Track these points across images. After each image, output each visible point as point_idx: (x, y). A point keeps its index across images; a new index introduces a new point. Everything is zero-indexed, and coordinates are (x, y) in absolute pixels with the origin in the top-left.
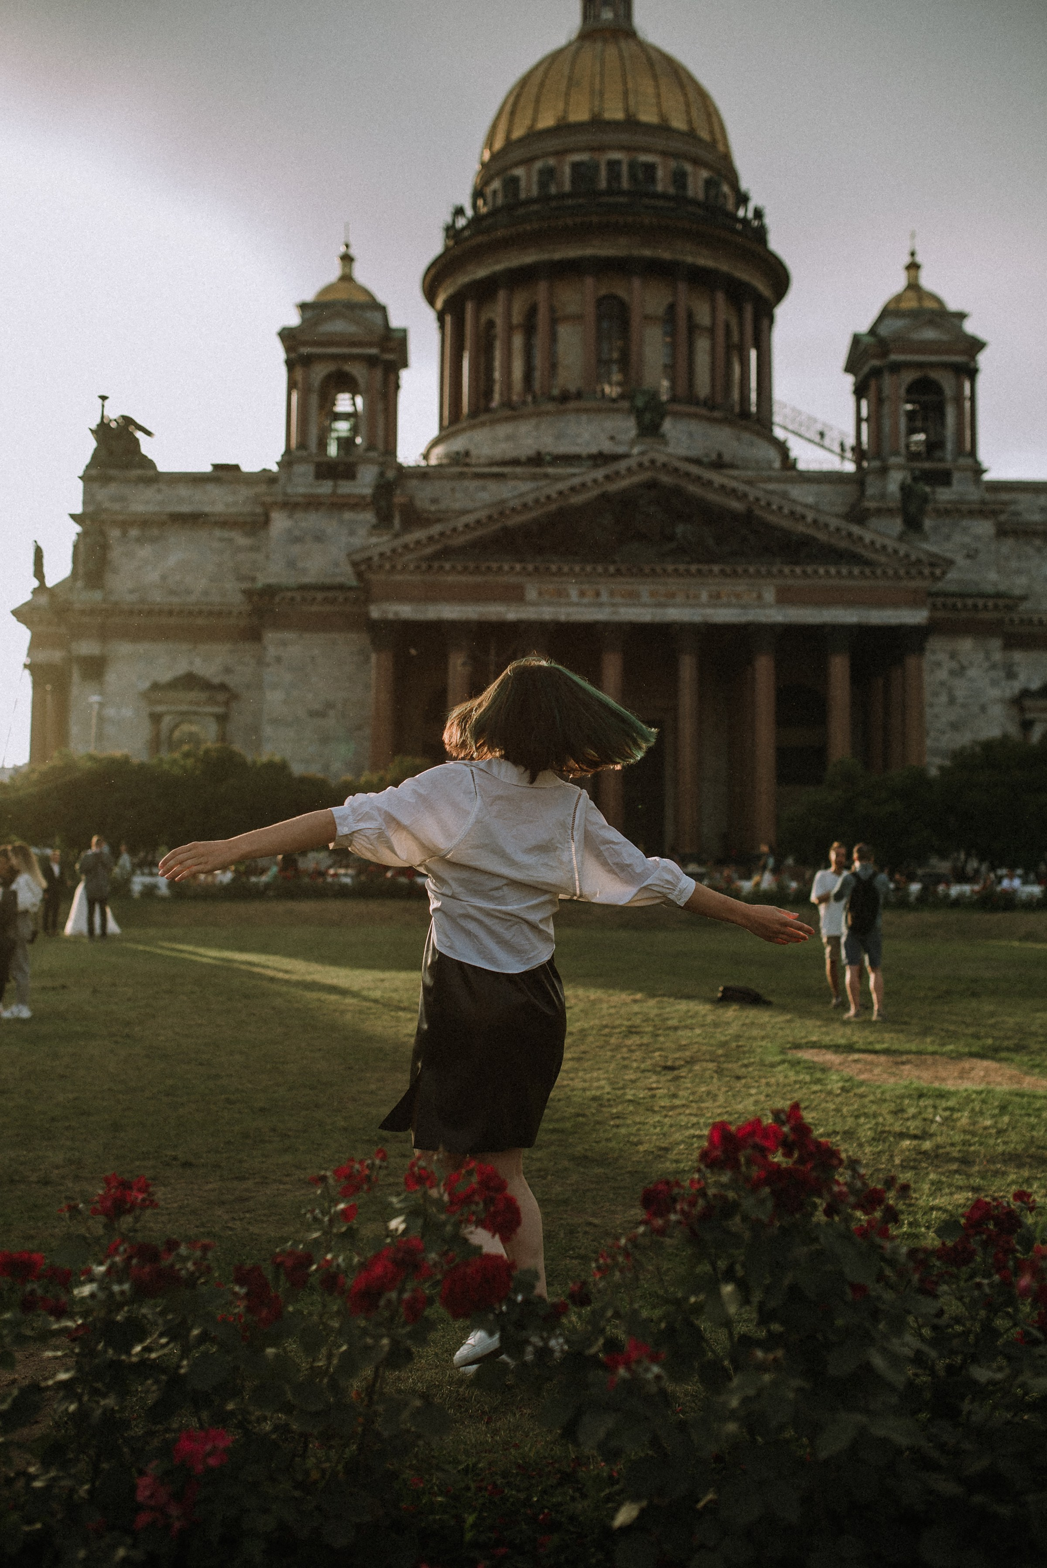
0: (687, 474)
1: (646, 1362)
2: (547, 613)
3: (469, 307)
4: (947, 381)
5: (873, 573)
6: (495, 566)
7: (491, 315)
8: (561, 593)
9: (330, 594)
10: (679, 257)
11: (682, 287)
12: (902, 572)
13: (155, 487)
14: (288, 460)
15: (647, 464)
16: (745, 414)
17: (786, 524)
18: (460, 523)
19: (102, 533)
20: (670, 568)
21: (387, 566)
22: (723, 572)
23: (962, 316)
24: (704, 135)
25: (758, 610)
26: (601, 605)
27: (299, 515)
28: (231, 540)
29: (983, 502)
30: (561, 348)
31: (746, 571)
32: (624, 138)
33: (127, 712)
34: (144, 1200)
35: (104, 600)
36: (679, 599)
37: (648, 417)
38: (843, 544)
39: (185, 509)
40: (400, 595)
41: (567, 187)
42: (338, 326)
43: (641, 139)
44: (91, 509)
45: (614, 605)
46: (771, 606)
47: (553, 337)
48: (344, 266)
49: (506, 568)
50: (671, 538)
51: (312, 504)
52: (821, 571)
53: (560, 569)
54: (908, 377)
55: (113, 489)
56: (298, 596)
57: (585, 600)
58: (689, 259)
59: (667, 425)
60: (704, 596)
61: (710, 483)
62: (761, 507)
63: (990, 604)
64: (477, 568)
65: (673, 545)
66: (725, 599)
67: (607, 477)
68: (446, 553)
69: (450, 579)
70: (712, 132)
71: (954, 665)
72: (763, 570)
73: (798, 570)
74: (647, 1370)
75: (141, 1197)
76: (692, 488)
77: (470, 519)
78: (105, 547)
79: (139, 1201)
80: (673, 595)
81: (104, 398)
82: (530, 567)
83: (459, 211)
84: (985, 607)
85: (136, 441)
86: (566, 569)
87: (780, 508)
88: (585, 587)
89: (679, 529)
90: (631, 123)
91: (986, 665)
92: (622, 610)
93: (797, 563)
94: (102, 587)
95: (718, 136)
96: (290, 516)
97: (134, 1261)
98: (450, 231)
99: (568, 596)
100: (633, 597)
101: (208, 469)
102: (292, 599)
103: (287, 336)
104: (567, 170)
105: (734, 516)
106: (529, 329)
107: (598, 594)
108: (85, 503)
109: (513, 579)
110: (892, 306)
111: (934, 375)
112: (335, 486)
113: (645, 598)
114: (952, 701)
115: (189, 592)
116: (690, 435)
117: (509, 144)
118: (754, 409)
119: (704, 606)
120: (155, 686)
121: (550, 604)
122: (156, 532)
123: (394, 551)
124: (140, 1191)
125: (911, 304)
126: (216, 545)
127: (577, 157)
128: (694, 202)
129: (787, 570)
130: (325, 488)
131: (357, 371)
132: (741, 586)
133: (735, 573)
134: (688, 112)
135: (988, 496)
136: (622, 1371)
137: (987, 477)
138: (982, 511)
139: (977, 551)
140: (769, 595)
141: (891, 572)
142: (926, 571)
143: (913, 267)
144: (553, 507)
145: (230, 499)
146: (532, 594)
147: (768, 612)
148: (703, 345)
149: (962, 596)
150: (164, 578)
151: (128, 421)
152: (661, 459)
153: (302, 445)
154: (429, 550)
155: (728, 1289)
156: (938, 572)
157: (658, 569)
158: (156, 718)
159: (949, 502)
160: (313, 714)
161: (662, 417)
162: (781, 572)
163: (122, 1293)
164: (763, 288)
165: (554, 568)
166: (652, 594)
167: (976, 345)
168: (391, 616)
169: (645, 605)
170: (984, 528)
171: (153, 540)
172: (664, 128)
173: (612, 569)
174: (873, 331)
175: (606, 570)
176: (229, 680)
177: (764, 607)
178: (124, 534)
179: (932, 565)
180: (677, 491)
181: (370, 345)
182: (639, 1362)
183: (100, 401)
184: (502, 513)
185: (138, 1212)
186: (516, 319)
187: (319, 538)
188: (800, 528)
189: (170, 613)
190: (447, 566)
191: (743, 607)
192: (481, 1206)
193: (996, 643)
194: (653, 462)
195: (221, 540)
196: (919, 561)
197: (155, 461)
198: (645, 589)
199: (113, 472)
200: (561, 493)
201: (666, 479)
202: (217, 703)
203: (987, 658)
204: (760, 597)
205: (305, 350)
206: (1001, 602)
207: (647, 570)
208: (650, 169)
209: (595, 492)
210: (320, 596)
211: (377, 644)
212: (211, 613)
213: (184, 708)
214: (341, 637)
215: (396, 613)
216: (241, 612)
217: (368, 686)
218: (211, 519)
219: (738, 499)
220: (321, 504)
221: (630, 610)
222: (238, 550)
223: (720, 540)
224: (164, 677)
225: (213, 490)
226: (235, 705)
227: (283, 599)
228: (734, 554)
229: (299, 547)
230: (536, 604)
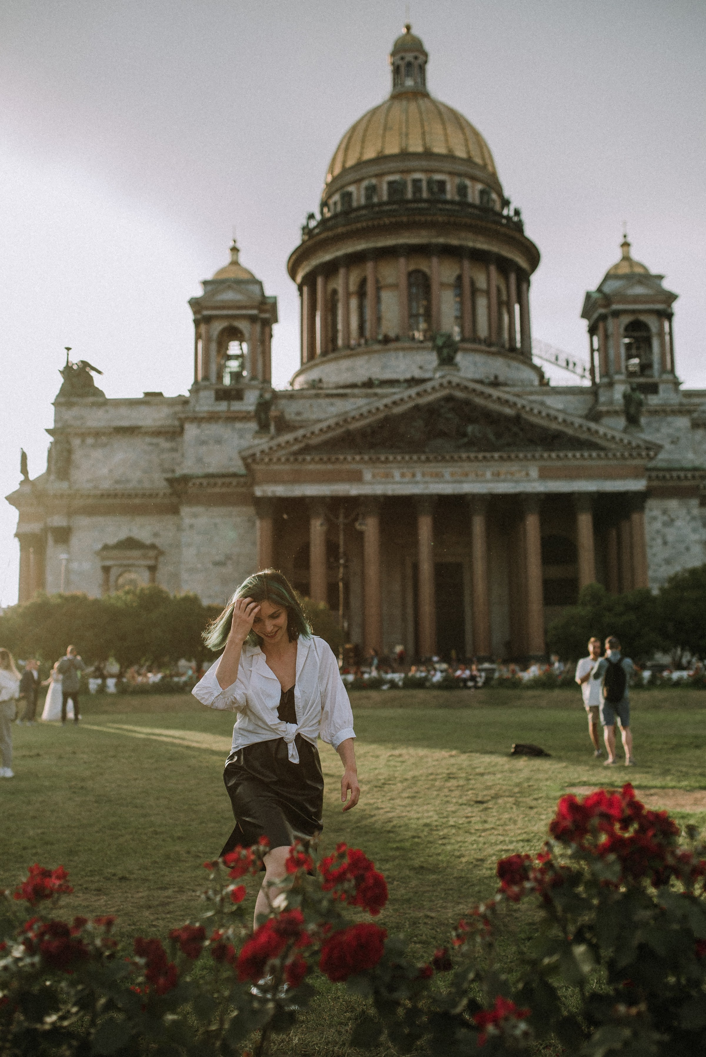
0: (474, 390)
1: (513, 1020)
2: (379, 490)
3: (320, 281)
4: (652, 322)
5: (606, 455)
6: (341, 457)
7: (335, 286)
8: (387, 475)
9: (227, 480)
10: (464, 243)
11: (466, 264)
12: (626, 454)
13: (105, 409)
14: (196, 388)
15: (445, 384)
16: (513, 349)
17: (544, 423)
18: (317, 428)
19: (68, 442)
20: (464, 455)
21: (267, 460)
22: (501, 458)
23: (661, 277)
24: (478, 160)
25: (526, 484)
26: (417, 483)
27: (204, 425)
28: (157, 445)
29: (681, 404)
30: (383, 307)
31: (517, 457)
32: (424, 164)
33: (86, 566)
34: (60, 886)
35: (70, 488)
36: (472, 476)
37: (445, 351)
38: (584, 436)
39: (125, 423)
40: (275, 479)
41: (385, 198)
42: (229, 296)
43: (434, 164)
44: (59, 425)
45: (426, 482)
46: (534, 480)
47: (378, 300)
48: (233, 255)
49: (349, 458)
50: (465, 435)
51: (213, 418)
52: (570, 455)
53: (387, 458)
54: (626, 320)
55: (75, 411)
56: (205, 482)
57: (406, 479)
58: (471, 244)
59: (459, 358)
60: (488, 475)
61: (490, 396)
62: (527, 412)
63: (689, 475)
64: (329, 459)
65: (466, 440)
66: (502, 477)
67: (418, 394)
68: (307, 449)
69: (311, 467)
70: (483, 158)
71: (666, 518)
72: (529, 455)
73: (554, 455)
74: (515, 1027)
75: (58, 883)
76: (479, 401)
77: (324, 425)
78: (70, 452)
79: (56, 886)
80: (467, 475)
81: (68, 349)
82: (366, 457)
83: (311, 216)
84: (686, 477)
85: (91, 378)
86: (391, 458)
87: (540, 413)
88: (405, 470)
89: (470, 429)
90: (428, 154)
91: (688, 518)
92: (432, 486)
93: (552, 450)
94: (68, 479)
95: (488, 162)
96: (199, 427)
97: (47, 937)
98: (306, 230)
99: (393, 477)
100: (439, 476)
101: (141, 396)
102: (201, 484)
103: (195, 304)
104: (385, 187)
105: (507, 418)
106: (361, 294)
107: (414, 475)
108: (56, 421)
109: (354, 466)
110: (612, 272)
111: (643, 318)
112: (229, 406)
113: (447, 477)
114: (665, 543)
115: (128, 481)
116: (475, 364)
117: (345, 170)
118: (518, 345)
119: (487, 481)
120: (106, 547)
121: (380, 483)
122: (104, 439)
123: (271, 448)
124: (58, 878)
125: (625, 269)
126: (147, 447)
127: (391, 178)
128: (472, 206)
129: (546, 455)
130: (223, 406)
131: (243, 326)
132: (514, 467)
133: (509, 458)
134: (467, 146)
135: (685, 401)
136: (491, 1029)
137: (683, 387)
138: (681, 411)
139: (678, 438)
140: (534, 473)
141: (618, 454)
142: (644, 453)
143: (626, 245)
144: (381, 415)
145: (156, 416)
146: (368, 476)
147: (533, 484)
148: (482, 302)
149: (670, 470)
150: (111, 471)
151: (85, 364)
152: (455, 380)
153: (206, 378)
154: (296, 448)
155: (580, 950)
156: (652, 453)
157: (456, 457)
158: (106, 570)
159: (657, 405)
160: (217, 564)
161: (456, 351)
162: (542, 456)
163: (33, 965)
164: (523, 263)
165: (383, 458)
166: (452, 474)
167: (671, 297)
168: (270, 494)
169: (448, 482)
170: (683, 422)
171: (104, 445)
172: (450, 157)
173: (423, 457)
174: (599, 290)
175: (419, 458)
176: (157, 542)
177: (529, 481)
178: (83, 441)
179: (648, 449)
180: (467, 403)
181: (252, 308)
182: (506, 1019)
183: (66, 351)
184: (345, 421)
185: (56, 895)
186: (353, 288)
187: (219, 441)
188: (554, 426)
189: (116, 496)
190: (308, 458)
191: (517, 482)
192: (353, 882)
193: (694, 502)
194: (450, 382)
195: (151, 444)
196: (638, 446)
197: (104, 391)
198: (447, 471)
199: (75, 399)
200: (386, 406)
201: (459, 394)
202: (148, 558)
203: (689, 512)
204: (527, 474)
205: (206, 313)
206: (697, 474)
207: (448, 457)
208: (442, 184)
209: (411, 404)
210: (220, 481)
211: (260, 515)
212: (144, 495)
213: (125, 562)
214: (235, 510)
215: (273, 492)
216: (165, 494)
217: (254, 543)
218: (143, 430)
219: (510, 407)
220: (219, 418)
221: (437, 486)
222: (163, 451)
223: (499, 436)
224: (112, 541)
225: (144, 410)
226: (161, 559)
227: (194, 484)
228: (509, 445)
229: (204, 448)
230: (370, 483)
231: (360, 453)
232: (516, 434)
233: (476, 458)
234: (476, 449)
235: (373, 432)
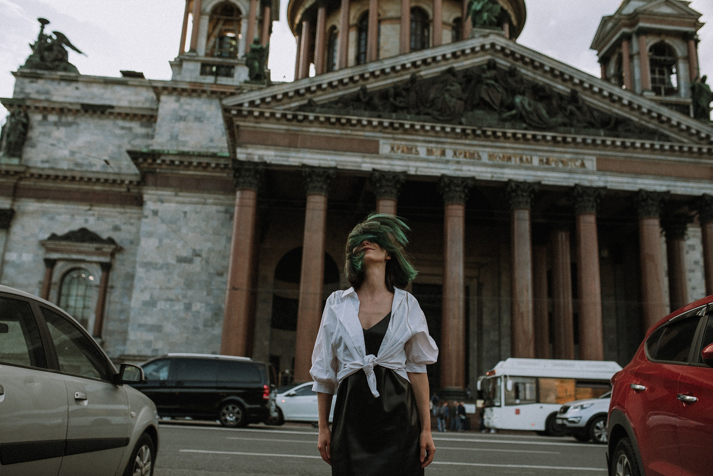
8: (410, 149)
9: (205, 161)
13: (74, 85)
14: (180, 61)
15: (488, 47)
19: (27, 116)
20: (510, 132)
21: (256, 113)
22: (554, 140)
25: (583, 177)
26: (447, 162)
27: (183, 100)
28: (130, 129)
33: (27, 257)
35: (20, 165)
36: (515, 161)
38: (652, 125)
39: (96, 101)
40: (265, 141)
44: (18, 96)
45: (458, 162)
46: (593, 173)
47: (379, 32)
50: (511, 107)
51: (195, 91)
53: (412, 126)
54: (651, 41)
55: (40, 84)
56: (177, 160)
57: (433, 158)
60: (536, 161)
62: (585, 89)
64: (338, 120)
65: (512, 113)
66: (553, 165)
67: (454, 55)
78: (27, 126)
80: (509, 158)
81: (44, 21)
82: (386, 123)
85: (66, 53)
86: (418, 125)
87: (601, 90)
88: (433, 145)
89: (518, 100)
92: (465, 168)
93: (618, 136)
94: (20, 157)
96: (178, 101)
99: (417, 153)
100: (474, 157)
102: (172, 162)
106: (362, 26)
107: (443, 153)
108: (15, 93)
109: (368, 134)
111: (668, 41)
112: (216, 80)
113: (485, 158)
115: (91, 165)
119: (535, 169)
120: (53, 238)
121: (400, 158)
122: (70, 119)
126: (119, 132)
129: (608, 141)
130: (208, 80)
132: (568, 154)
140: (591, 164)
145: (133, 98)
146: (385, 148)
147: (590, 177)
150: (73, 153)
151: (61, 38)
152: (500, 43)
153: (193, 49)
158: (50, 264)
160: (181, 260)
162: (603, 142)
165: (407, 125)
166: (491, 156)
168: (256, 159)
169: (485, 165)
171: (69, 124)
173: (458, 130)
176: (116, 236)
177: (587, 173)
178: (45, 118)
186: (353, 21)
187: (199, 119)
188: (616, 110)
189: (73, 179)
190: (311, 116)
191: (570, 172)
194: (493, 45)
195: (123, 128)
197: (77, 67)
198: (485, 151)
199: (42, 72)
200: (414, 64)
201: (503, 63)
202: (104, 254)
204: (583, 165)
210: (195, 161)
211: (241, 186)
213: (75, 257)
214: (210, 198)
215: (261, 157)
216: (131, 182)
217: (229, 239)
218: (117, 111)
219: (564, 80)
220: (204, 92)
221: (472, 168)
222: (136, 136)
223: (551, 113)
224: (61, 231)
225: (120, 90)
226: (118, 256)
227: (163, 161)
228: (564, 125)
229: (181, 125)
230: (387, 157)
231: (379, 117)
232: (572, 113)
233: (524, 135)
234: (524, 125)
235: (397, 95)
